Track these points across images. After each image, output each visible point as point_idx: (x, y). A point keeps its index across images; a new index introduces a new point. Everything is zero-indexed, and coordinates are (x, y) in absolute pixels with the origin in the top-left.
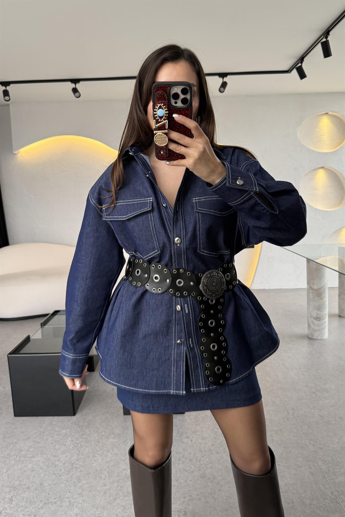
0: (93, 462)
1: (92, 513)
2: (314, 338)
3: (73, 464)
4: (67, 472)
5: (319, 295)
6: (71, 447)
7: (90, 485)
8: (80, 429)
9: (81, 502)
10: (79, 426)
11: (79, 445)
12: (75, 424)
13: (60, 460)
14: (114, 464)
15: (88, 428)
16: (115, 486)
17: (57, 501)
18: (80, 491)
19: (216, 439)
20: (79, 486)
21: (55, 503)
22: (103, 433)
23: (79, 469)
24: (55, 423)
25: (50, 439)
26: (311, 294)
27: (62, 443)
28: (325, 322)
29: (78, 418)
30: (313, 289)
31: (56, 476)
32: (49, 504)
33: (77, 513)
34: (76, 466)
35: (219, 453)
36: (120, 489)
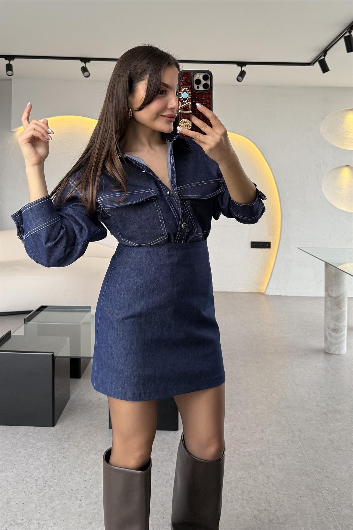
0: (70, 480)
2: (331, 352)
3: (47, 481)
4: (39, 490)
5: (337, 304)
6: (46, 463)
7: (63, 506)
8: (58, 442)
9: (52, 525)
10: (58, 438)
11: (56, 461)
12: (53, 436)
13: (32, 477)
14: (94, 483)
15: (67, 441)
16: (92, 508)
17: (24, 523)
18: (52, 512)
20: (51, 507)
21: (22, 525)
22: (84, 449)
23: (53, 487)
24: (31, 434)
25: (23, 452)
26: (329, 302)
27: (36, 457)
28: (344, 335)
29: (57, 430)
30: (331, 297)
31: (26, 495)
32: (14, 525)
34: (50, 484)
36: (97, 511)
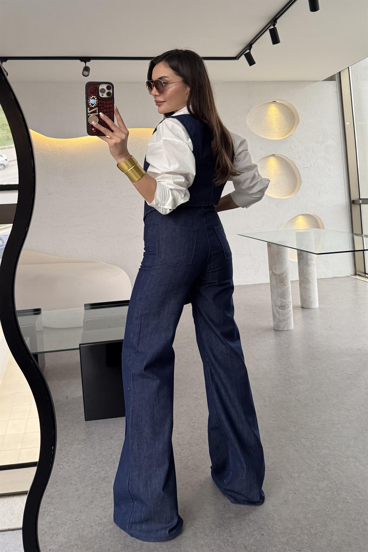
1: (68, 518)
2: (280, 329)
5: (282, 281)
7: (59, 492)
9: (53, 510)
14: (85, 469)
16: (90, 489)
19: (193, 432)
20: (47, 496)
22: (65, 441)
26: (274, 280)
28: (290, 311)
30: (275, 275)
33: (50, 521)
35: (199, 445)
36: (96, 491)
